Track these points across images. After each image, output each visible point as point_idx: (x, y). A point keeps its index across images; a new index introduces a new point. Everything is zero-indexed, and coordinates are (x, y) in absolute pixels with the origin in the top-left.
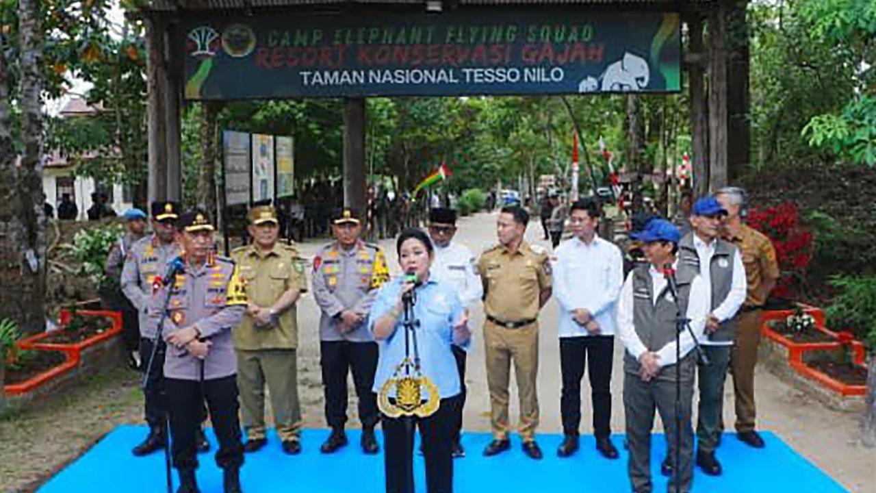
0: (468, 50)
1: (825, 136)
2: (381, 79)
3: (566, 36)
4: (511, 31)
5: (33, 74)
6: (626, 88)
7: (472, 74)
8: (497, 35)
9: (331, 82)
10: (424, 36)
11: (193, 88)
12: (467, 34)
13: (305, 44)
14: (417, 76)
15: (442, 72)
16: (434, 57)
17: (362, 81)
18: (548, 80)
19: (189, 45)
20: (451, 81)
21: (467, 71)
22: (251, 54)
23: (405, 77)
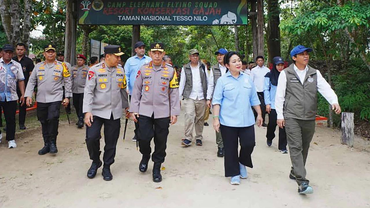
0: (175, 10)
1: (285, 26)
2: (145, 19)
3: (208, 6)
4: (190, 4)
5: (28, 12)
6: (228, 23)
7: (176, 18)
8: (185, 5)
9: (128, 20)
10: (160, 5)
11: (82, 21)
12: (175, 5)
13: (120, 7)
14: (157, 18)
15: (166, 17)
16: (163, 12)
17: (139, 19)
18: (202, 20)
19: (81, 6)
20: (169, 20)
21: (175, 17)
22: (102, 9)
23: (153, 18)
